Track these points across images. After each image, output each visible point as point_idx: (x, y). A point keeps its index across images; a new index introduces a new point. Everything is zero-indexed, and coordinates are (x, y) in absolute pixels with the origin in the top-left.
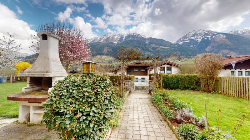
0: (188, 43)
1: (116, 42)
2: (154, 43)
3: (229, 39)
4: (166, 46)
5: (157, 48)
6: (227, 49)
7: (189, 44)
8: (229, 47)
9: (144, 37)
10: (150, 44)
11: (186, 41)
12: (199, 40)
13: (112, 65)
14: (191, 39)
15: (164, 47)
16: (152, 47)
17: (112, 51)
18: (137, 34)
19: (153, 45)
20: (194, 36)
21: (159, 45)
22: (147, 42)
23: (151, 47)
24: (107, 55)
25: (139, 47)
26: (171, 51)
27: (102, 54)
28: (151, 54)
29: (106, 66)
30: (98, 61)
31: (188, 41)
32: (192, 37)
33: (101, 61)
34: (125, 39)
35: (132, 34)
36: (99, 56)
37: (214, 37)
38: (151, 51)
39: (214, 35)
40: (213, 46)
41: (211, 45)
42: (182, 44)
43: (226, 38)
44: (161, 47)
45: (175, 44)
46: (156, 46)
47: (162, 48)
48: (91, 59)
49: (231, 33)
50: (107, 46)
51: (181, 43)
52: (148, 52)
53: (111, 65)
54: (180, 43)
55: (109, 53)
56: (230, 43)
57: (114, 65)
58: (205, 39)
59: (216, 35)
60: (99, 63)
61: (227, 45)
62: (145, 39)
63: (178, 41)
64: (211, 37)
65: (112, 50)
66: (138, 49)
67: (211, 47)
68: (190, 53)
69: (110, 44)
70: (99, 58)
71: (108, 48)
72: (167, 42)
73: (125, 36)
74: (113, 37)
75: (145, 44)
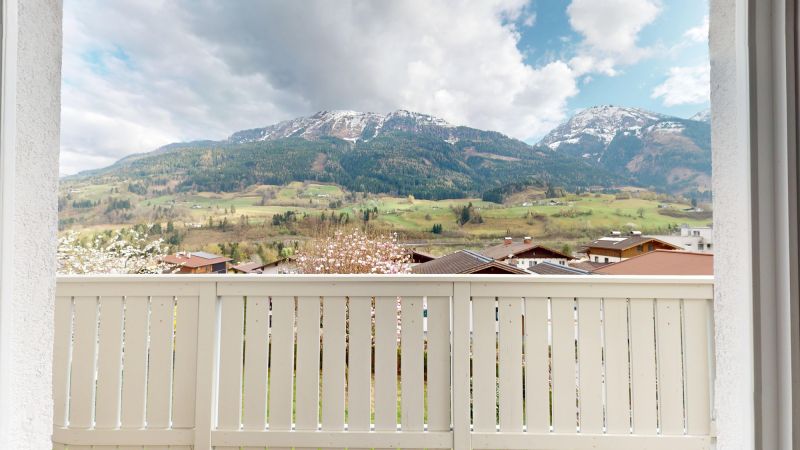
0: (576, 145)
1: (354, 140)
2: (473, 144)
3: (693, 137)
4: (509, 155)
5: (482, 159)
6: (688, 165)
7: (577, 149)
8: (694, 161)
9: (440, 124)
10: (461, 146)
11: (569, 141)
12: (609, 138)
13: (342, 215)
14: (585, 135)
15: (504, 158)
16: (466, 158)
17: (340, 167)
18: (419, 115)
19: (470, 152)
20: (592, 124)
21: (489, 152)
22: (452, 141)
23: (464, 156)
24: (324, 180)
25: (427, 157)
26: (525, 169)
27: (307, 179)
28: (464, 180)
29: (323, 217)
30: (294, 202)
31: (575, 141)
32: (588, 126)
33: (306, 201)
34: (382, 131)
35: (405, 114)
36: (297, 185)
37: (650, 129)
38: (465, 171)
39: (651, 122)
40: (649, 158)
41: (642, 153)
42: (558, 149)
43: (684, 133)
44: (494, 157)
45: (536, 149)
46: (480, 155)
47: (497, 160)
48: (273, 193)
49: (698, 119)
50: (325, 153)
51: (554, 146)
52: (455, 173)
53: (338, 213)
54: (550, 146)
55: (331, 174)
56: (697, 147)
57: (347, 215)
58: (626, 134)
59: (657, 123)
60: (296, 206)
61: (688, 156)
62: (446, 132)
63: (545, 140)
64: (642, 130)
65: (341, 163)
66: (423, 162)
67: (641, 158)
68: (581, 177)
69: (333, 146)
70: (300, 192)
71: (328, 158)
72: (514, 142)
73: (382, 120)
74: (344, 121)
75: (446, 148)
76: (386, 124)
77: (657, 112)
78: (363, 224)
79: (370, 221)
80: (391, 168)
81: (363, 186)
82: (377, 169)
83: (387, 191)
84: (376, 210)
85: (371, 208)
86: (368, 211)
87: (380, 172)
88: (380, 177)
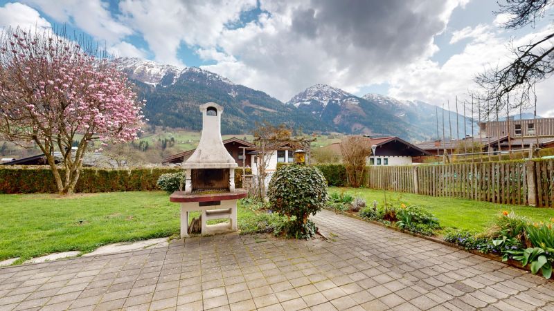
0: (308, 106)
1: (154, 84)
2: (248, 98)
3: (363, 108)
4: (271, 108)
5: (253, 109)
6: (360, 122)
7: (309, 108)
8: (362, 120)
9: (225, 81)
10: (239, 99)
11: (305, 103)
12: (326, 103)
13: (141, 143)
14: (313, 100)
15: (268, 110)
16: (243, 107)
18: (209, 73)
19: (246, 103)
20: (317, 95)
21: (258, 104)
22: (233, 94)
23: (241, 106)
26: (280, 118)
28: (241, 122)
31: (309, 103)
32: (315, 95)
34: (179, 80)
35: (198, 71)
37: (344, 100)
38: (242, 116)
39: (345, 97)
40: (343, 117)
41: (341, 114)
42: (299, 107)
43: (359, 105)
44: (261, 108)
45: (286, 106)
46: (252, 106)
47: (264, 111)
49: (365, 98)
51: (297, 105)
52: (235, 117)
54: (295, 105)
56: (364, 113)
57: (147, 143)
58: (333, 102)
59: (347, 98)
61: (361, 117)
62: (229, 87)
63: (292, 101)
64: (341, 101)
67: (340, 117)
68: (311, 125)
72: (274, 100)
73: (179, 72)
74: (145, 68)
75: (229, 99)
76: (182, 76)
77: (348, 92)
78: (161, 151)
79: (167, 149)
80: (186, 109)
81: (161, 121)
82: (175, 109)
83: (183, 126)
84: (173, 139)
85: (169, 138)
86: (166, 141)
87: (177, 111)
88: (177, 116)
